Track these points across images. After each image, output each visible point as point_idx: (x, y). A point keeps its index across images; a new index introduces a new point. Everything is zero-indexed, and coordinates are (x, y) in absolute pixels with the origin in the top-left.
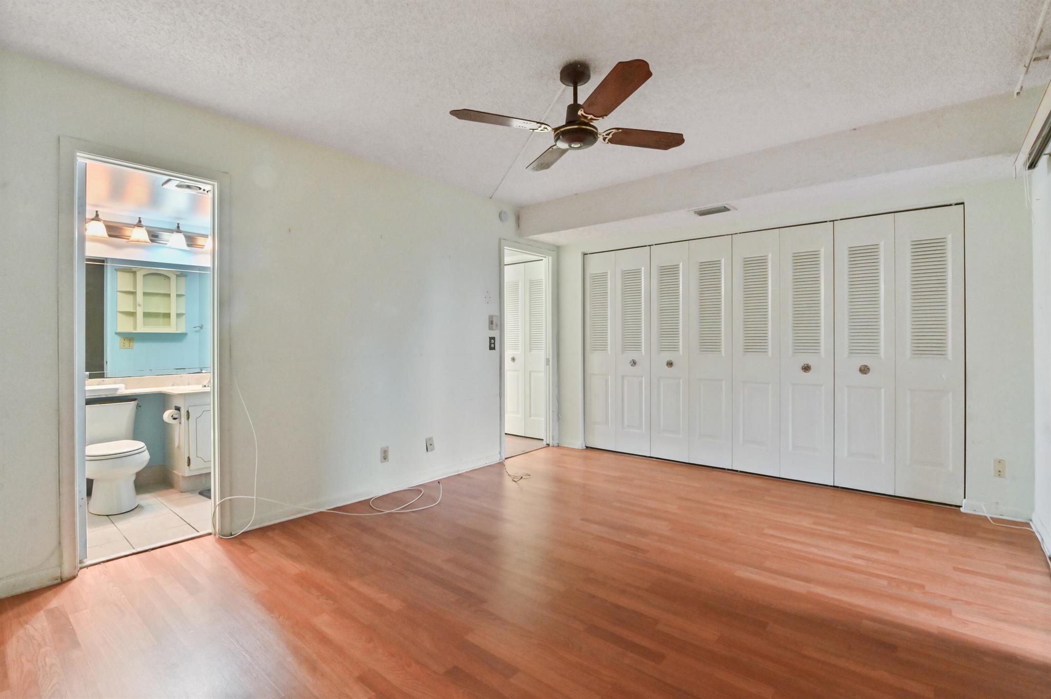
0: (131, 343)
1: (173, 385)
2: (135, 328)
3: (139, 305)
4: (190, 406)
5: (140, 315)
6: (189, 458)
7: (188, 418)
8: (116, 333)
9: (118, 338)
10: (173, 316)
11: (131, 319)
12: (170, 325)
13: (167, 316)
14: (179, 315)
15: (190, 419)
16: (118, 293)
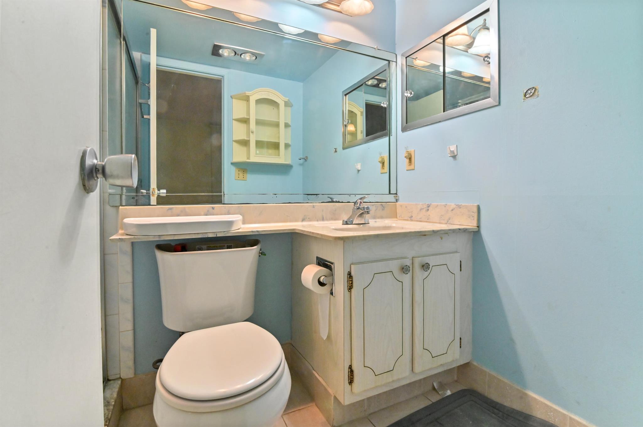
0: (245, 175)
1: (303, 220)
2: (248, 158)
3: (252, 132)
4: (352, 264)
5: (253, 144)
6: (350, 367)
7: (350, 288)
8: (232, 164)
9: (233, 169)
10: (282, 146)
11: (244, 149)
12: (279, 156)
13: (276, 146)
14: (287, 146)
15: (353, 290)
16: (233, 121)
